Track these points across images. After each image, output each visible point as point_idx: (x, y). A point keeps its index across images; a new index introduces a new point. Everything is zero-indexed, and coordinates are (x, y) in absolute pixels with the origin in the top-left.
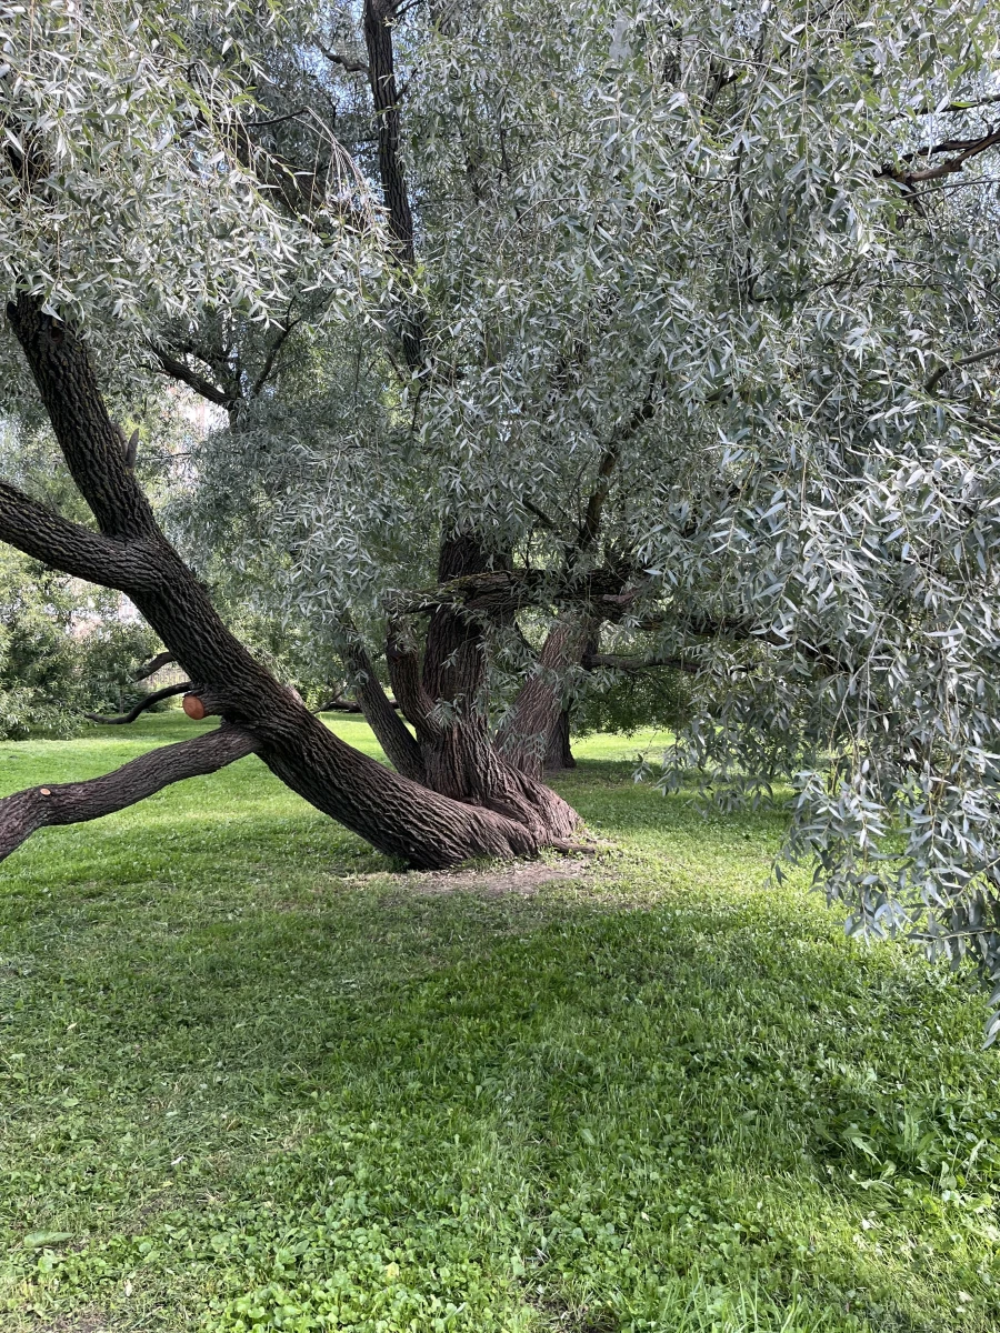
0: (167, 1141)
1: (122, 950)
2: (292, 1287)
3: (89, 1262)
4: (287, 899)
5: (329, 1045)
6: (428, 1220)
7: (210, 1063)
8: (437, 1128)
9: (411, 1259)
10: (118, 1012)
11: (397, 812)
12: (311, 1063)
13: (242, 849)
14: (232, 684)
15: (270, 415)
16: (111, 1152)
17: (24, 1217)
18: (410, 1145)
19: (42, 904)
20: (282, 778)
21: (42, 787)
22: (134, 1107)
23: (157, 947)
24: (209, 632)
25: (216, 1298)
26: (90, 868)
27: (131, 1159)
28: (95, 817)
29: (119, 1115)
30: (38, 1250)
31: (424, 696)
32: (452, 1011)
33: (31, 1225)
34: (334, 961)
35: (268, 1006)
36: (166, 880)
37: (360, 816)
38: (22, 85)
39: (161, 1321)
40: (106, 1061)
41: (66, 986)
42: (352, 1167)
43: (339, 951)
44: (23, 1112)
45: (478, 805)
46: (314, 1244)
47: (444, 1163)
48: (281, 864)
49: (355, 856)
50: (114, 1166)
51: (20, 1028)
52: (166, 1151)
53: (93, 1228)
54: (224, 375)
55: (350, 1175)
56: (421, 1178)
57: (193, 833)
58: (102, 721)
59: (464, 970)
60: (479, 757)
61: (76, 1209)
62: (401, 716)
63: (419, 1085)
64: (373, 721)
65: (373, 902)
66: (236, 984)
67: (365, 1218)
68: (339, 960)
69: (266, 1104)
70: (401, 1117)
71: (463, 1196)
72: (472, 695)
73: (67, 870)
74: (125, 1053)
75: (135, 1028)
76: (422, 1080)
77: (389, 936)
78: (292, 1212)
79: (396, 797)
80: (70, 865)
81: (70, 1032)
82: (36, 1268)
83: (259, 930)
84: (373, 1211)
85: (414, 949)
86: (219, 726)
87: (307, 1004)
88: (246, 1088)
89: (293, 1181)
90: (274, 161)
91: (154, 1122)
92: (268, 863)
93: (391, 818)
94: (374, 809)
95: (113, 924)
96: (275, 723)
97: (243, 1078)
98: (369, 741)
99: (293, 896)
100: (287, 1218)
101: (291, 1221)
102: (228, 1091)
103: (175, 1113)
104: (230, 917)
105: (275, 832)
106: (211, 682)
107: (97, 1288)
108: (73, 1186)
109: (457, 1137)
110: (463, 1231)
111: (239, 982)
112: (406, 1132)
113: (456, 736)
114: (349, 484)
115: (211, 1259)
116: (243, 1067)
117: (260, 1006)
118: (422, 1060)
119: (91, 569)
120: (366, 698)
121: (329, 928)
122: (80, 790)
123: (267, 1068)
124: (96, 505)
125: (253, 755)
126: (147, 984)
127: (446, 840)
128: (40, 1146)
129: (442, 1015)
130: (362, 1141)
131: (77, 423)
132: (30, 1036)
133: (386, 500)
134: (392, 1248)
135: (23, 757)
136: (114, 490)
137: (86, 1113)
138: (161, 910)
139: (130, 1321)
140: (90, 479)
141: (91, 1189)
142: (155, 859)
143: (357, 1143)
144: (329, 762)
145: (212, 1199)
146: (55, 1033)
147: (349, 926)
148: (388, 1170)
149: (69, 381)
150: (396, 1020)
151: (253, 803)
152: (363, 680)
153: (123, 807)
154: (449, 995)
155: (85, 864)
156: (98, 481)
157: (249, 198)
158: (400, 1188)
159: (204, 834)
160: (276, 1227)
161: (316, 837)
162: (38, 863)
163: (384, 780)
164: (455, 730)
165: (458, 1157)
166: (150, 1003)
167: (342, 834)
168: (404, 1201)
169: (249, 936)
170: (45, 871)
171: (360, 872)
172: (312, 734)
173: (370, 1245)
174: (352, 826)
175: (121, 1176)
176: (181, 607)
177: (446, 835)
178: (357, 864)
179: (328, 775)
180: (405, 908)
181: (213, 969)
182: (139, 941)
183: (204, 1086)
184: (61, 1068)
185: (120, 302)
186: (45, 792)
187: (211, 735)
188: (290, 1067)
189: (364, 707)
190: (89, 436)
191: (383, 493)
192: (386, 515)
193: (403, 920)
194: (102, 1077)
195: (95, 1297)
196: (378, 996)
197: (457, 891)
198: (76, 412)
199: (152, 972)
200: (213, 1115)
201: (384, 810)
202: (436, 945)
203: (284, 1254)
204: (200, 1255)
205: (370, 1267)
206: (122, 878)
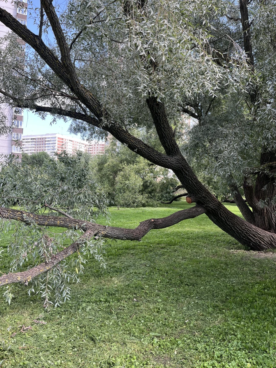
0: (184, 315)
1: (171, 263)
2: (219, 363)
3: (165, 343)
4: (214, 255)
5: (228, 297)
6: (260, 354)
7: (194, 296)
8: (262, 328)
9: (255, 363)
10: (170, 279)
11: (247, 233)
12: (222, 302)
13: (201, 239)
14: (199, 194)
15: (210, 120)
16: (170, 315)
17: (149, 328)
18: (254, 331)
19: (151, 249)
20: (212, 221)
21: (152, 219)
22: (175, 304)
23: (179, 264)
24: (193, 180)
25: (199, 361)
26: (162, 241)
27: (175, 318)
28: (164, 228)
29: (171, 306)
30: (153, 337)
31: (255, 199)
32: (266, 294)
33: (151, 330)
34: (228, 274)
35: (210, 284)
36: (181, 246)
37: (235, 233)
38: (155, 44)
39: (184, 363)
40: (168, 291)
41: (157, 271)
42: (236, 334)
43: (230, 271)
44: (148, 301)
45: (273, 233)
46: (226, 353)
47: (265, 338)
48: (212, 245)
49: (233, 244)
50: (171, 319)
51: (147, 280)
52: (184, 318)
53: (166, 334)
54: (198, 110)
55: (236, 336)
56: (257, 341)
57: (188, 234)
58: (163, 203)
59: (270, 282)
60: (273, 218)
61: (162, 328)
62: (248, 204)
63: (256, 314)
64: (239, 206)
65: (239, 258)
66: (200, 276)
67: (240, 349)
68: (230, 274)
69: (210, 311)
70: (251, 322)
71: (271, 349)
72: (271, 199)
73: (156, 241)
74: (172, 290)
75: (175, 284)
76: (257, 312)
77: (245, 269)
78: (219, 342)
79: (246, 228)
80: (157, 239)
81: (159, 283)
82: (153, 342)
83: (206, 262)
84: (243, 347)
85: (253, 274)
86: (195, 206)
87: (221, 285)
88: (204, 305)
89: (219, 334)
90: (217, 51)
91: (180, 309)
92: (208, 244)
93: (244, 234)
94: (239, 231)
95: (168, 256)
96: (210, 205)
97: (203, 302)
98: (238, 211)
99: (215, 254)
100: (218, 343)
101: (219, 345)
102: (200, 305)
103: (186, 308)
104: (198, 258)
105: (210, 236)
106: (193, 194)
107: (168, 350)
108: (161, 322)
109: (269, 331)
110: (271, 358)
111: (201, 276)
112: (252, 327)
113: (265, 211)
114: (234, 138)
115: (197, 350)
116: (203, 299)
117: (208, 283)
118: (257, 307)
119: (164, 164)
120: (237, 199)
121: (226, 264)
122: (161, 220)
123: (210, 301)
124: (165, 147)
125: (204, 214)
126: (177, 273)
127: (262, 242)
128: (153, 310)
129: (262, 294)
130: (239, 327)
131: (162, 127)
132: (149, 282)
133: (246, 141)
134: (249, 359)
135: (145, 211)
136: (170, 143)
137: (163, 304)
138: (180, 254)
139: (176, 361)
140: (164, 141)
141: (165, 324)
142: (178, 240)
143: (238, 327)
144: (226, 217)
145: (197, 334)
146: (155, 282)
147: (232, 264)
148: (247, 337)
149: (160, 116)
150: (248, 293)
151: (203, 227)
152: (236, 194)
153: (171, 225)
154: (264, 289)
155: (161, 240)
156: (166, 141)
157: (210, 63)
158: (251, 342)
159: (190, 235)
160: (215, 345)
161: (221, 238)
162: (149, 238)
163: (242, 223)
164: (265, 209)
165: (269, 337)
166: (178, 278)
167: (229, 238)
168: (252, 346)
169: (204, 263)
170: (151, 241)
171: (235, 249)
172: (221, 209)
173: (242, 356)
174: (233, 236)
175: (173, 322)
176: (186, 173)
177: (262, 241)
178: (234, 247)
179: (226, 221)
180: (249, 261)
181: (194, 271)
182: (175, 261)
183: (193, 303)
184: (157, 291)
185: (176, 95)
186: (153, 220)
187: (193, 208)
188: (216, 302)
189: (236, 202)
190: (164, 130)
191: (245, 139)
192: (246, 146)
193: (249, 264)
194: (167, 295)
195: (167, 353)
196: (242, 286)
197: (266, 258)
198: (161, 124)
199: (178, 270)
200: (196, 311)
201: (242, 232)
202: (260, 273)
203: (217, 353)
204: (194, 348)
205: (242, 362)
206: (170, 244)
